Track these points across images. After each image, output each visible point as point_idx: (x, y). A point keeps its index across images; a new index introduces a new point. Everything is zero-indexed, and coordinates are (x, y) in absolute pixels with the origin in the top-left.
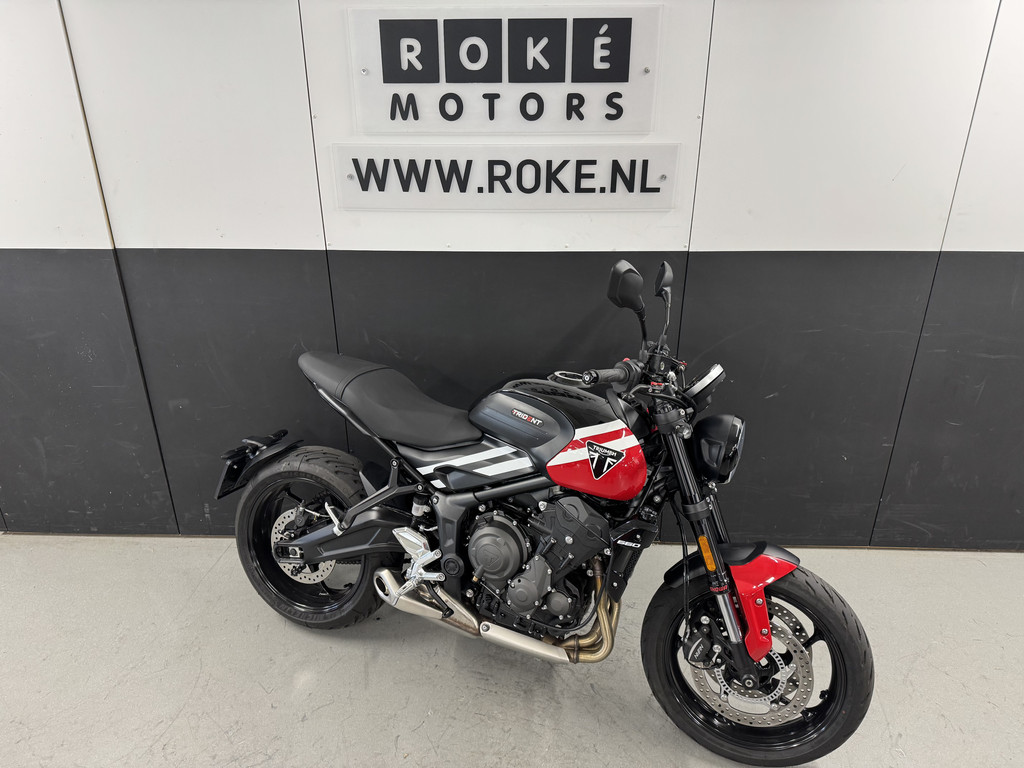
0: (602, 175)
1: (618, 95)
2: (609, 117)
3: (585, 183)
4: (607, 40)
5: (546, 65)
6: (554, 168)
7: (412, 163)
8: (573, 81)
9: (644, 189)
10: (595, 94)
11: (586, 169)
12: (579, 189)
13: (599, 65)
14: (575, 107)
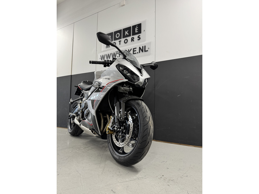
0: (137, 50)
1: (140, 36)
2: (138, 40)
3: (135, 52)
4: (137, 28)
5: (128, 34)
6: (129, 50)
7: (108, 54)
8: (132, 35)
9: (145, 51)
10: (136, 37)
11: (135, 50)
12: (134, 53)
13: (136, 32)
14: (132, 40)
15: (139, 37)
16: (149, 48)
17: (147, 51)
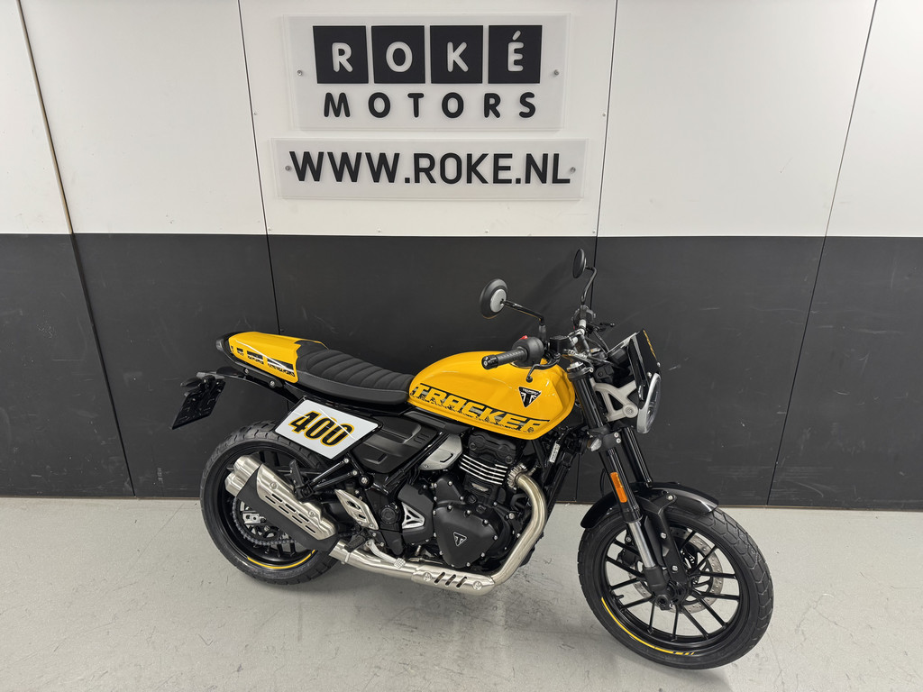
0: (517, 168)
1: (531, 95)
3: (503, 175)
4: (520, 45)
5: (465, 68)
6: (474, 160)
7: (345, 156)
8: (490, 81)
9: (556, 180)
10: (510, 94)
11: (502, 162)
12: (496, 180)
13: (513, 68)
14: (491, 106)
15: (529, 100)
16: (573, 170)
17: (567, 181)
